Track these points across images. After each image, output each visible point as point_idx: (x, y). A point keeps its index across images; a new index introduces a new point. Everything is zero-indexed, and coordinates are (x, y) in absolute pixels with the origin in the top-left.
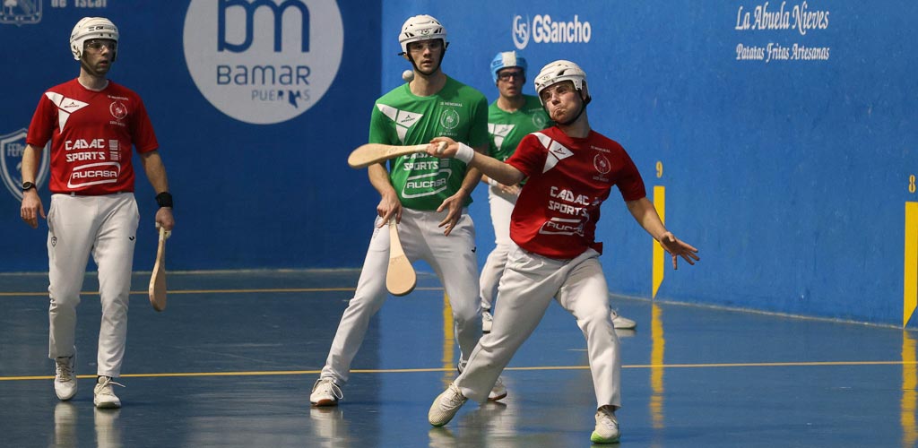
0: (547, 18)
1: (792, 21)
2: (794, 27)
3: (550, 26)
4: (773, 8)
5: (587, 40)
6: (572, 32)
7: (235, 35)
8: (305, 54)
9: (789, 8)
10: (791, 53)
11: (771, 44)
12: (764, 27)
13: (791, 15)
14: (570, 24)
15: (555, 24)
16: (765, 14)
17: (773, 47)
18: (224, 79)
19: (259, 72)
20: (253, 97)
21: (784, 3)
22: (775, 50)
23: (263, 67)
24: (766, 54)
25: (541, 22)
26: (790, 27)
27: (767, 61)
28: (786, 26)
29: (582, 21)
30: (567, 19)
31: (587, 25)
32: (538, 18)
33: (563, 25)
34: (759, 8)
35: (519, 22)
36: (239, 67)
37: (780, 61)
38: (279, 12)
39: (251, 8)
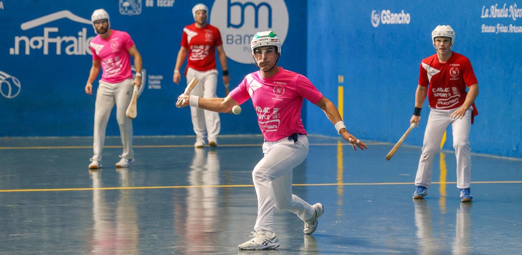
0: (389, 11)
1: (509, 13)
2: (510, 16)
3: (390, 15)
4: (500, 7)
5: (408, 22)
6: (401, 18)
7: (236, 20)
8: (270, 29)
9: (508, 7)
10: (509, 29)
11: (499, 25)
12: (495, 16)
13: (508, 10)
14: (400, 15)
15: (392, 15)
16: (496, 10)
17: (500, 26)
18: (230, 41)
19: (247, 38)
20: (244, 50)
21: (505, 4)
22: (501, 27)
23: (249, 35)
24: (496, 30)
25: (385, 14)
26: (508, 16)
27: (497, 33)
28: (506, 16)
29: (405, 13)
30: (398, 12)
31: (408, 15)
32: (384, 12)
33: (396, 15)
34: (493, 7)
35: (375, 13)
36: (237, 36)
37: (503, 33)
38: (257, 8)
39: (243, 7)
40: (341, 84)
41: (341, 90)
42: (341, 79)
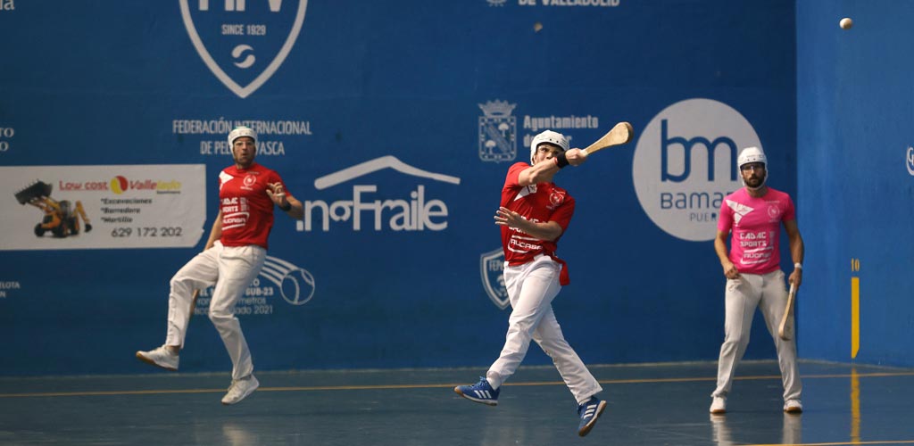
18: (667, 204)
19: (695, 198)
20: (691, 219)
23: (699, 193)
35: (911, 152)
38: (711, 147)
39: (688, 145)
40: (856, 274)
41: (855, 282)
42: (856, 265)
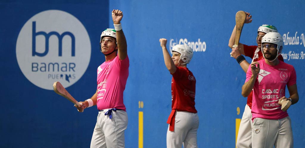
0: (186, 40)
1: (300, 41)
2: (301, 44)
3: (187, 44)
4: (291, 35)
5: (204, 50)
6: (197, 46)
7: (40, 48)
8: (73, 57)
9: (299, 35)
10: (300, 56)
11: (290, 52)
12: (287, 44)
13: (300, 38)
14: (197, 43)
15: (189, 43)
16: (288, 38)
17: (291, 53)
18: (35, 69)
19: (51, 66)
20: (49, 77)
21: (297, 32)
22: (292, 55)
23: (54, 63)
24: (288, 56)
25: (183, 42)
26: (300, 44)
27: (289, 60)
28: (298, 43)
29: (202, 41)
30: (195, 40)
31: (204, 43)
32: (181, 40)
33: (193, 43)
34: (285, 35)
35: (173, 42)
36: (42, 63)
37: (295, 60)
38: (60, 37)
39: (47, 36)
40: (141, 110)
41: (141, 114)
42: (141, 105)
